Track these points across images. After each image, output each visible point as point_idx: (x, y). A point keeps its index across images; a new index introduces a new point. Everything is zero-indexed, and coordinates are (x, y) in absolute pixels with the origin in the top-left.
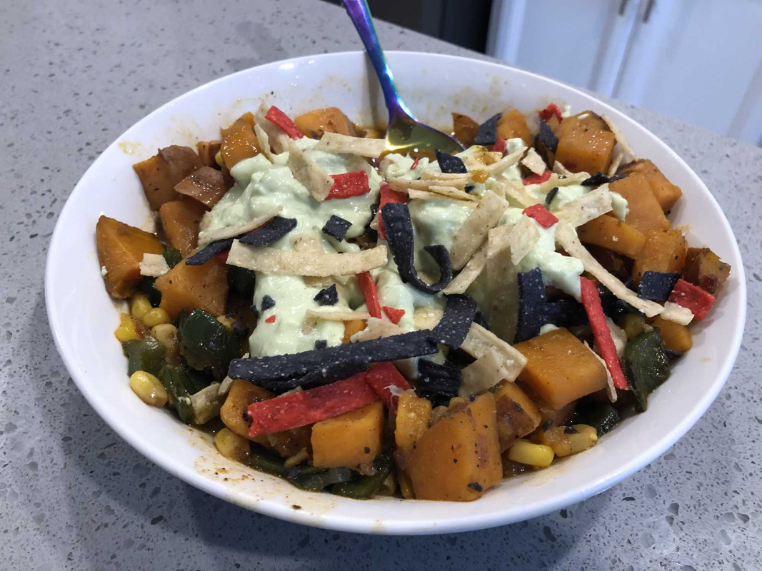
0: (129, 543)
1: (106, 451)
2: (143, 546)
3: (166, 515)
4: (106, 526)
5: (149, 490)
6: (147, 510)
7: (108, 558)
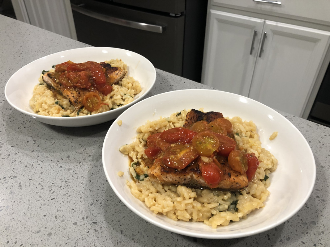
0: (45, 204)
1: (41, 183)
2: (48, 205)
3: (55, 198)
4: (39, 200)
5: (52, 192)
6: (50, 197)
7: (39, 208)
